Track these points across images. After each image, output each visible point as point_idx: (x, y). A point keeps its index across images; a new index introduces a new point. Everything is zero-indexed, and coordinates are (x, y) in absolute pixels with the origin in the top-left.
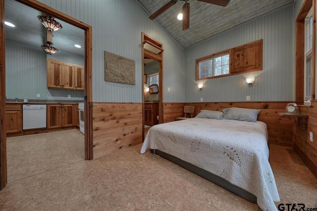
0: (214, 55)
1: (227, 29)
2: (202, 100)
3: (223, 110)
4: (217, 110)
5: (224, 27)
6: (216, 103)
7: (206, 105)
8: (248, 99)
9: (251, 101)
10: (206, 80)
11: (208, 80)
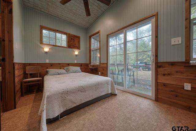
0: (58, 31)
1: (66, 20)
2: (47, 61)
3: (65, 68)
4: (60, 68)
5: (66, 18)
6: (59, 64)
7: (52, 65)
8: (76, 62)
9: (77, 63)
10: (52, 47)
11: (53, 46)
